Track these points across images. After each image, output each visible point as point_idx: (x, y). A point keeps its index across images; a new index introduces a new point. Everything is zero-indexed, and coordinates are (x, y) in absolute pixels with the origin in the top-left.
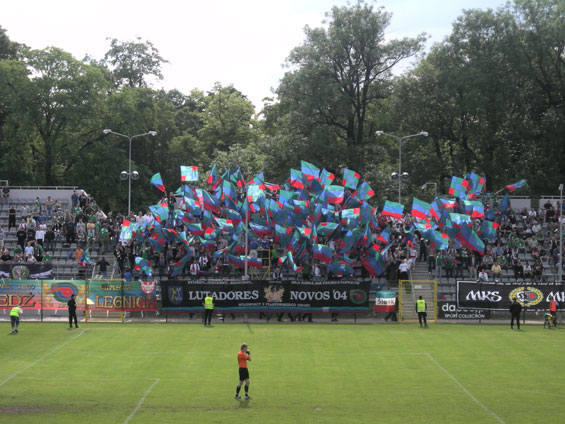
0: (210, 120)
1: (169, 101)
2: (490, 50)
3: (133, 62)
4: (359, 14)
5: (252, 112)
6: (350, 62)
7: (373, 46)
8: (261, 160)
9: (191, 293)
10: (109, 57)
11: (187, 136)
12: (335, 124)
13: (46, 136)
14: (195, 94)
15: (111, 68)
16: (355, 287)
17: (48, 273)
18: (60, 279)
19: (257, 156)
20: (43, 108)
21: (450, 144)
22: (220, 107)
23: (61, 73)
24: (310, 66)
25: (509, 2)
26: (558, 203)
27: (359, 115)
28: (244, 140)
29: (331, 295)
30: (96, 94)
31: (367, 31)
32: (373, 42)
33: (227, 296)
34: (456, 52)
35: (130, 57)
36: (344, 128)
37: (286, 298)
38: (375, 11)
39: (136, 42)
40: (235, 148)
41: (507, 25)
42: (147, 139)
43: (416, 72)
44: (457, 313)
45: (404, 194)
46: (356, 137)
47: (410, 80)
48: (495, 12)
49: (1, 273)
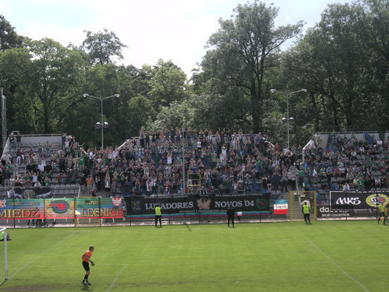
0: (156, 87)
1: (127, 73)
2: (348, 32)
3: (102, 47)
4: (256, 9)
5: (185, 79)
6: (251, 43)
7: (267, 30)
8: (192, 112)
9: (146, 205)
10: (86, 44)
11: (140, 96)
12: (242, 86)
13: (44, 100)
14: (145, 68)
15: (88, 52)
16: (260, 197)
17: (48, 194)
18: (56, 198)
19: (189, 109)
20: (42, 81)
21: (322, 97)
22: (163, 76)
23: (53, 56)
24: (223, 46)
27: (258, 78)
28: (180, 98)
29: (243, 203)
30: (77, 69)
31: (262, 21)
32: (266, 28)
33: (171, 206)
34: (324, 34)
35: (100, 44)
36: (248, 88)
37: (212, 207)
38: (267, 6)
39: (104, 33)
40: (174, 104)
41: (359, 13)
42: (114, 100)
43: (297, 48)
44: (330, 213)
45: (291, 132)
46: (257, 94)
47: (293, 54)
48: (350, 4)
49: (16, 195)
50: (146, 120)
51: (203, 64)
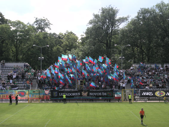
0: (65, 42)
1: (53, 36)
2: (149, 20)
3: (42, 25)
4: (109, 10)
5: (77, 39)
6: (107, 24)
7: (114, 19)
8: (80, 54)
9: (60, 94)
10: (35, 23)
11: (58, 46)
12: (103, 43)
13: (16, 47)
14: (60, 34)
15: (36, 26)
16: (109, 91)
17: (17, 88)
18: (20, 90)
19: (79, 52)
20: (15, 39)
21: (137, 48)
22: (68, 38)
23: (20, 28)
24: (95, 25)
25: (154, 6)
27: (109, 40)
28: (75, 47)
29: (102, 94)
30: (31, 34)
31: (112, 15)
33: (71, 94)
34: (138, 21)
35: (41, 23)
36: (105, 44)
37: (88, 95)
38: (114, 9)
39: (43, 19)
40: (73, 50)
41: (153, 12)
42: (46, 48)
43: (127, 27)
44: (140, 99)
45: (123, 63)
46: (109, 46)
47: (125, 29)
48: (150, 9)
49: (3, 88)
51: (86, 33)
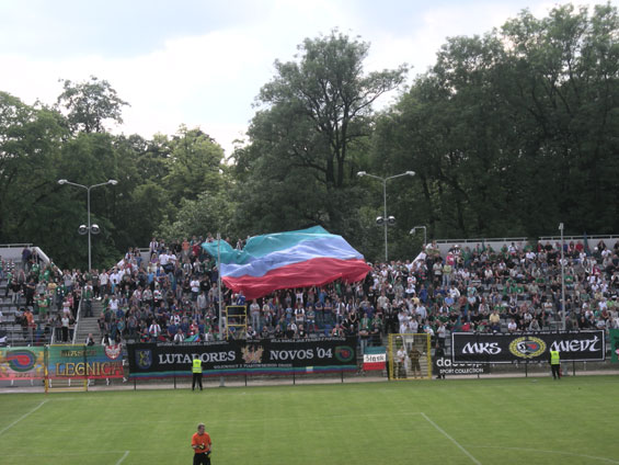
0: (175, 167)
1: (130, 147)
2: (478, 80)
3: (88, 106)
4: (334, 45)
5: (221, 156)
6: (327, 97)
7: (351, 78)
8: (233, 208)
9: (161, 356)
10: (62, 100)
11: (151, 184)
12: (312, 166)
14: (158, 139)
15: (65, 113)
16: (341, 343)
17: (3, 339)
18: (15, 346)
19: (229, 204)
21: (439, 184)
22: (187, 152)
23: (9, 120)
24: (280, 104)
25: (495, 29)
26: (558, 245)
27: (338, 155)
28: (213, 187)
29: (315, 353)
30: (50, 141)
31: (343, 63)
32: (350, 75)
34: (441, 83)
35: (85, 100)
36: (323, 170)
37: (266, 358)
38: (350, 41)
39: (92, 83)
40: (204, 196)
41: (496, 52)
42: (107, 189)
43: (398, 107)
44: (454, 368)
45: (390, 241)
46: (336, 180)
47: (393, 115)
48: (482, 38)
50: (160, 222)
51: (250, 133)
